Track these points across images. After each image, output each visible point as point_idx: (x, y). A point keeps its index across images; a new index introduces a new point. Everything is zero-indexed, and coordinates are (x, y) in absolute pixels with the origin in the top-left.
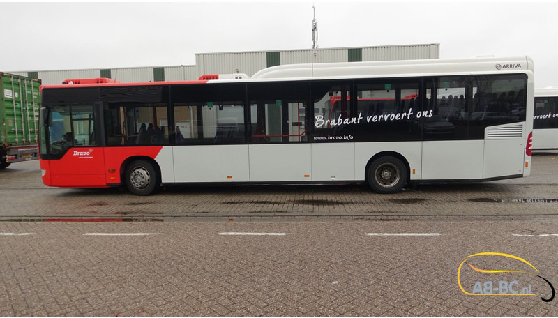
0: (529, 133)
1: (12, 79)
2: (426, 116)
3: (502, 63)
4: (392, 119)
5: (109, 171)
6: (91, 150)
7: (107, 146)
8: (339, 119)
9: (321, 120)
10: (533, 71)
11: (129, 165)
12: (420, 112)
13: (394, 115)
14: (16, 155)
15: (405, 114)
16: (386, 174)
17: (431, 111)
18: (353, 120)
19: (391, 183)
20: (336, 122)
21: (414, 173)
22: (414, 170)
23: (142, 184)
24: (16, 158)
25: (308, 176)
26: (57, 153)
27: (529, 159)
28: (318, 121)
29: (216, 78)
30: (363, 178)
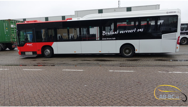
0: (178, 36)
1: (13, 21)
2: (141, 31)
3: (169, 11)
4: (129, 32)
5: (38, 50)
6: (32, 44)
7: (37, 42)
8: (111, 32)
9: (104, 33)
10: (180, 14)
11: (44, 48)
12: (139, 30)
13: (129, 30)
14: (15, 45)
15: (133, 30)
16: (127, 51)
17: (143, 29)
18: (115, 33)
19: (129, 54)
20: (110, 33)
21: (136, 51)
22: (137, 50)
23: (48, 54)
24: (16, 46)
25: (101, 52)
26: (23, 44)
27: (178, 46)
28: (103, 33)
29: (71, 19)
30: (119, 52)
